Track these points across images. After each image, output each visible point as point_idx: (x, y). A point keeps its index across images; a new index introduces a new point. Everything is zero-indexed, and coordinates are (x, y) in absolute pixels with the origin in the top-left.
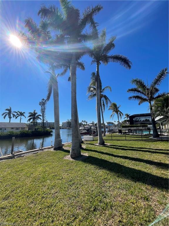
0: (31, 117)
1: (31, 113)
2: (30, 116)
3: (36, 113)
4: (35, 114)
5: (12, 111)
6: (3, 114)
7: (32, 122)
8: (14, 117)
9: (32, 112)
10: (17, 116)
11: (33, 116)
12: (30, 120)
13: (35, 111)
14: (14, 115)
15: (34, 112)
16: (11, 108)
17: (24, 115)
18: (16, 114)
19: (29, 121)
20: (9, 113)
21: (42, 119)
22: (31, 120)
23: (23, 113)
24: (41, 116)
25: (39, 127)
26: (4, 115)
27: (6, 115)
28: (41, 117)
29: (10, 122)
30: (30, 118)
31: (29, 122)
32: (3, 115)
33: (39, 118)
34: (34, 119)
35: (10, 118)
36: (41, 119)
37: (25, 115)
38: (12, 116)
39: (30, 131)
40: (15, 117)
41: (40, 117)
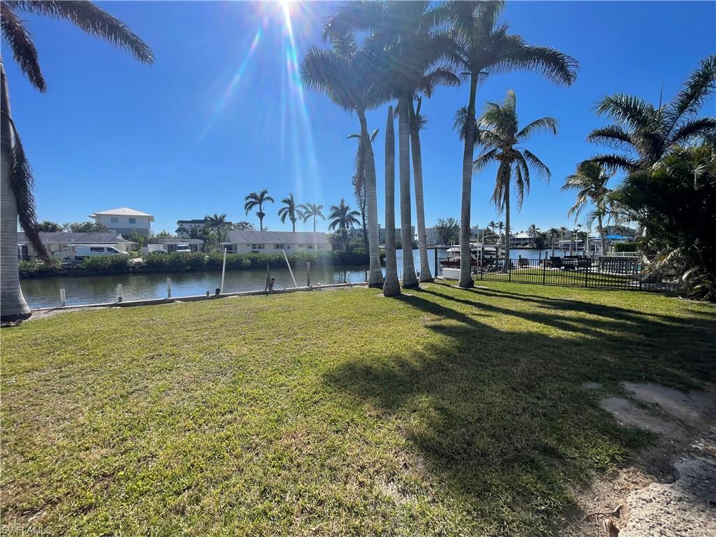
0: (336, 218)
1: (334, 208)
2: (334, 216)
3: (347, 208)
4: (344, 209)
5: (297, 203)
6: (280, 212)
7: (338, 232)
8: (300, 218)
9: (338, 205)
10: (307, 215)
11: (341, 215)
12: (334, 224)
13: (343, 202)
14: (300, 213)
15: (342, 206)
16: (292, 198)
17: (320, 214)
18: (304, 211)
19: (334, 228)
20: (291, 210)
21: (361, 222)
22: (337, 227)
23: (319, 207)
24: (359, 214)
25: (358, 241)
26: (283, 213)
27: (285, 215)
28: (360, 218)
29: (294, 230)
30: (334, 220)
31: (332, 232)
32: (279, 214)
33: (354, 220)
34: (343, 222)
35: (293, 220)
36: (359, 223)
37: (322, 213)
38: (296, 216)
39: (335, 252)
40: (303, 219)
41: (356, 217)
